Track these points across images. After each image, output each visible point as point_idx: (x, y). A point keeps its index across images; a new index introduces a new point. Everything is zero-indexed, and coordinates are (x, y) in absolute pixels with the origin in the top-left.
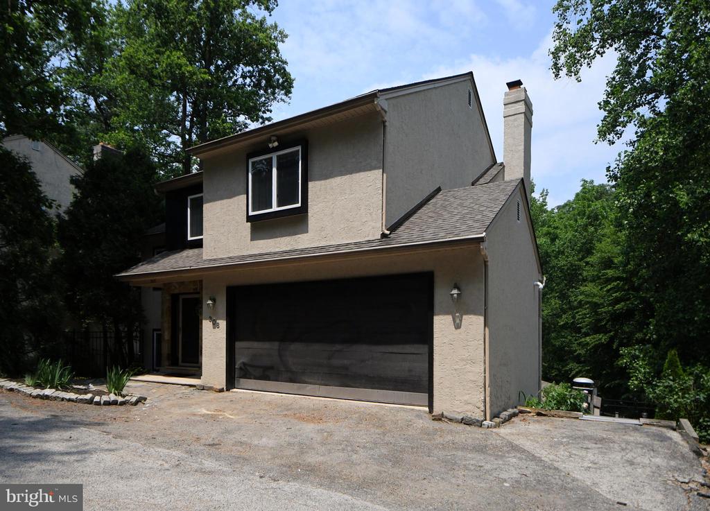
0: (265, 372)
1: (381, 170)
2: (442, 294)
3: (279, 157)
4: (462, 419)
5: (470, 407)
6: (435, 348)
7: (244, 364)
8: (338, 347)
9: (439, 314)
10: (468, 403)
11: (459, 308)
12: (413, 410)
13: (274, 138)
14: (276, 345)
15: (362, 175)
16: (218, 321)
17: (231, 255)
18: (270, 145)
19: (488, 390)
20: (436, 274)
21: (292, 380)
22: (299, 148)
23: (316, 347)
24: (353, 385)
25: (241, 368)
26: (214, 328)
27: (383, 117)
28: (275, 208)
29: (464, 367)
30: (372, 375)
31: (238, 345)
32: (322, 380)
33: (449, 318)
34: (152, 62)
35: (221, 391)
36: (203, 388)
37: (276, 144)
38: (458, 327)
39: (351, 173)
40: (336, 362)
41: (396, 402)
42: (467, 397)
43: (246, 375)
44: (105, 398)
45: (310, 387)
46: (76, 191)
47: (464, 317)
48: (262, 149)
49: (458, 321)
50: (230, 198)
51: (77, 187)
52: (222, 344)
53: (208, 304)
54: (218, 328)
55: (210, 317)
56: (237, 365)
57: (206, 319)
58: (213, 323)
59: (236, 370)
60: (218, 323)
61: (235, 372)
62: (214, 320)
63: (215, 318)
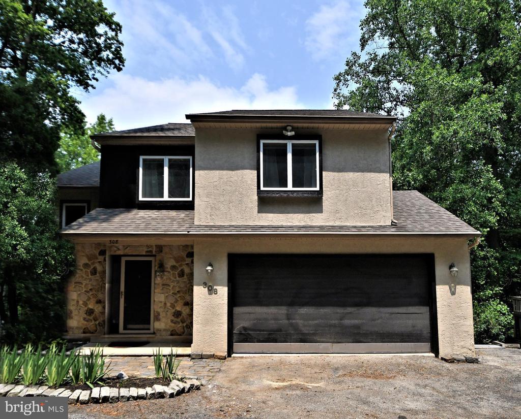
2: (440, 270)
3: (293, 145)
5: (465, 350)
6: (438, 309)
7: (245, 329)
8: (349, 310)
9: (439, 285)
10: (463, 347)
11: (454, 281)
13: (290, 128)
16: (215, 287)
17: (233, 224)
20: (436, 255)
22: (317, 142)
24: (365, 341)
25: (240, 334)
26: (210, 294)
27: (390, 136)
28: (290, 188)
29: (459, 322)
30: (382, 332)
31: (238, 309)
32: (335, 338)
33: (447, 287)
37: (292, 133)
38: (453, 293)
39: (362, 172)
40: (348, 322)
41: (403, 352)
42: (462, 343)
43: (247, 339)
45: (322, 345)
47: (457, 287)
49: (453, 290)
52: (221, 310)
53: (207, 270)
54: (216, 294)
55: (204, 283)
56: (236, 329)
57: (198, 285)
58: (208, 289)
59: (234, 335)
60: (216, 289)
61: (233, 337)
62: (210, 286)
63: (211, 284)
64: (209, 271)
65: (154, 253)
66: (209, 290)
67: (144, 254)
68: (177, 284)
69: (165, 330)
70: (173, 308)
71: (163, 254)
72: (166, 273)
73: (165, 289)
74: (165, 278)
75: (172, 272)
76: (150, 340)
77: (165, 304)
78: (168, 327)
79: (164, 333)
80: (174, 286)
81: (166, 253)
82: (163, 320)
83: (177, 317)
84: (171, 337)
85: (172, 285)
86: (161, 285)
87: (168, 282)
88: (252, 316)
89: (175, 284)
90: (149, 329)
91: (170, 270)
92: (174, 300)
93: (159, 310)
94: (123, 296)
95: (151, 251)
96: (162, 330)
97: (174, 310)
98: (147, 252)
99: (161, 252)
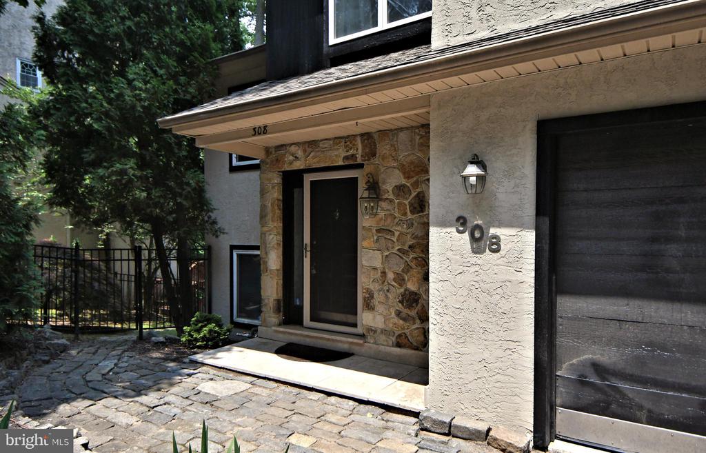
7: (599, 369)
16: (493, 231)
26: (477, 250)
52: (512, 299)
53: (466, 178)
54: (497, 251)
55: (458, 219)
56: (564, 366)
57: (443, 224)
58: (472, 235)
59: (559, 382)
60: (496, 237)
61: (553, 388)
62: (478, 227)
63: (480, 222)
64: (473, 180)
65: (359, 161)
66: (473, 239)
67: (341, 163)
68: (408, 228)
69: (383, 331)
70: (401, 285)
71: (376, 161)
72: (383, 204)
73: (382, 241)
74: (382, 214)
75: (397, 201)
76: (355, 349)
77: (384, 273)
78: (391, 325)
79: (383, 338)
80: (401, 234)
81: (384, 158)
82: (380, 309)
83: (410, 307)
84: (397, 350)
85: (398, 230)
86: (374, 231)
87: (388, 224)
88: (630, 332)
89: (404, 229)
90: (355, 325)
91: (392, 197)
92: (402, 266)
93: (371, 287)
94: (309, 253)
95: (353, 156)
96: (379, 331)
97: (402, 290)
98: (346, 158)
99: (374, 155)
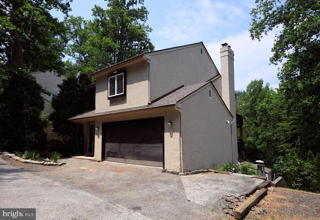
0: (114, 155)
1: (148, 81)
2: (167, 125)
3: (117, 77)
4: (172, 172)
5: (176, 167)
6: (165, 145)
7: (108, 151)
8: (137, 145)
9: (166, 132)
11: (172, 130)
12: (158, 168)
13: (116, 70)
14: (118, 144)
15: (143, 82)
17: (104, 112)
18: (114, 73)
19: (182, 160)
20: (165, 117)
21: (122, 158)
22: (123, 73)
23: (130, 145)
25: (107, 153)
27: (148, 62)
28: (116, 95)
29: (174, 152)
31: (107, 144)
32: (132, 157)
33: (169, 133)
34: (101, 42)
35: (99, 161)
36: (94, 161)
37: (116, 72)
38: (172, 137)
39: (139, 82)
40: (136, 150)
41: (154, 166)
42: (175, 164)
43: (109, 156)
44: (49, 163)
45: (128, 160)
46: (60, 90)
47: (174, 133)
48: (112, 74)
49: (172, 135)
50: (104, 91)
51: (60, 88)
55: (97, 134)
59: (105, 154)
